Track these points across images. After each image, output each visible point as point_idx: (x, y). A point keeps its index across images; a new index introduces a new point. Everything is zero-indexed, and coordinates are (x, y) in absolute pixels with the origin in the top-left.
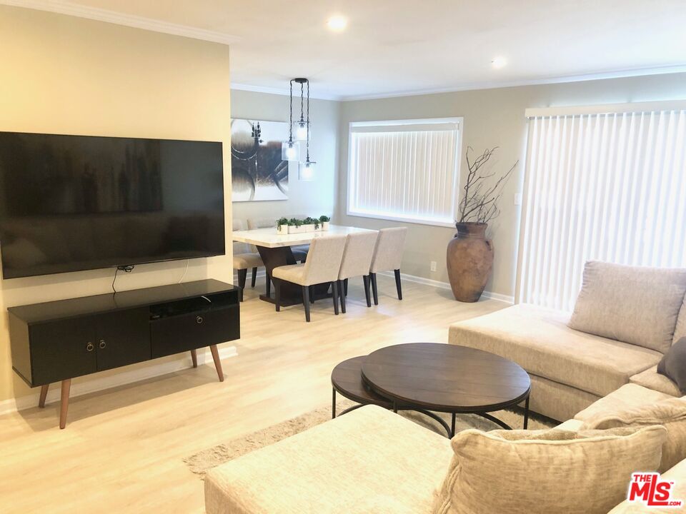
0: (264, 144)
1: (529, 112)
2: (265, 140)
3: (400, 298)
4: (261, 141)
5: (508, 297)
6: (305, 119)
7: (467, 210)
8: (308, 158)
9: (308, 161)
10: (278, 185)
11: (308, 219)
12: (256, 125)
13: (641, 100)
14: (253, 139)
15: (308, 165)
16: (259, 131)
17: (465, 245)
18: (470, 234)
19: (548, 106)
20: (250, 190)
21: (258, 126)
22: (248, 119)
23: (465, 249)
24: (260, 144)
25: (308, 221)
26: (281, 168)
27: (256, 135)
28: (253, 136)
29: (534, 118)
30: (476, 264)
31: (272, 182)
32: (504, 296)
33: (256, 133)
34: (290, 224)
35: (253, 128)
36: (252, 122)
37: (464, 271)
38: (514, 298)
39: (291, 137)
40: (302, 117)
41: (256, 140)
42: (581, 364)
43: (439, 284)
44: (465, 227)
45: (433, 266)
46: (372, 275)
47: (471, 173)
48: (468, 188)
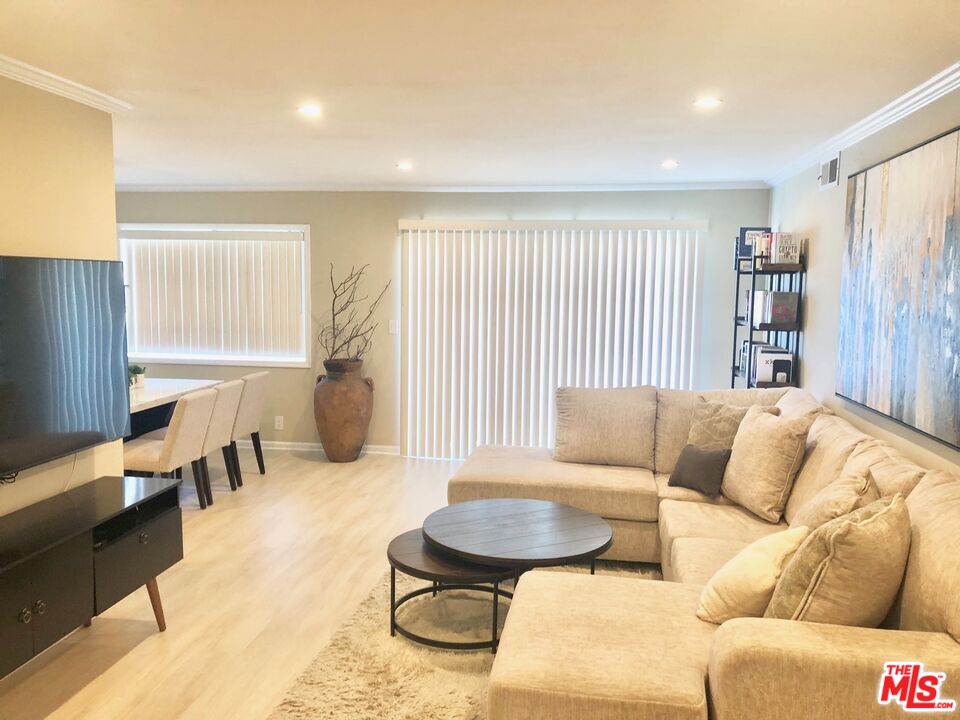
1: (403, 224)
3: (262, 471)
5: (391, 447)
7: (339, 343)
13: (522, 217)
17: (344, 388)
18: (347, 374)
19: (422, 218)
23: (345, 393)
29: (408, 231)
30: (359, 410)
32: (385, 447)
37: (346, 422)
38: (399, 448)
42: (613, 492)
43: (290, 446)
44: (341, 365)
45: (279, 422)
46: (233, 444)
47: (336, 297)
48: (334, 315)
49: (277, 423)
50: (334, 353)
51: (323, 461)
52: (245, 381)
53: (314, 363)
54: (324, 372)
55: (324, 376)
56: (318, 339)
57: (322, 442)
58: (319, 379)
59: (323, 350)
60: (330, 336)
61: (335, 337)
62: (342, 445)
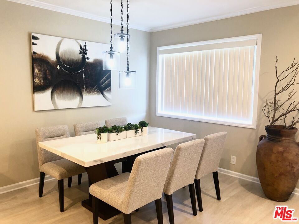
0: (90, 60)
2: (91, 57)
3: (219, 198)
4: (88, 58)
6: (125, 32)
7: (278, 115)
8: (128, 67)
9: (128, 70)
10: (103, 94)
11: (129, 124)
12: (83, 45)
14: (81, 56)
15: (128, 74)
16: (86, 50)
20: (78, 99)
21: (85, 46)
22: (76, 39)
24: (87, 60)
25: (129, 127)
26: (105, 80)
27: (83, 53)
28: (80, 53)
31: (98, 92)
33: (84, 51)
34: (110, 132)
35: (81, 47)
36: (79, 42)
39: (111, 48)
40: (122, 30)
41: (84, 57)
43: (239, 175)
44: (280, 131)
45: (233, 160)
46: (197, 182)
47: (278, 81)
48: (276, 94)
49: (232, 160)
50: (274, 121)
51: (262, 197)
52: (207, 140)
53: (258, 126)
54: (265, 133)
55: (265, 136)
56: (263, 110)
57: (260, 177)
58: (261, 138)
59: (265, 118)
60: (271, 109)
61: (276, 110)
62: (276, 190)
